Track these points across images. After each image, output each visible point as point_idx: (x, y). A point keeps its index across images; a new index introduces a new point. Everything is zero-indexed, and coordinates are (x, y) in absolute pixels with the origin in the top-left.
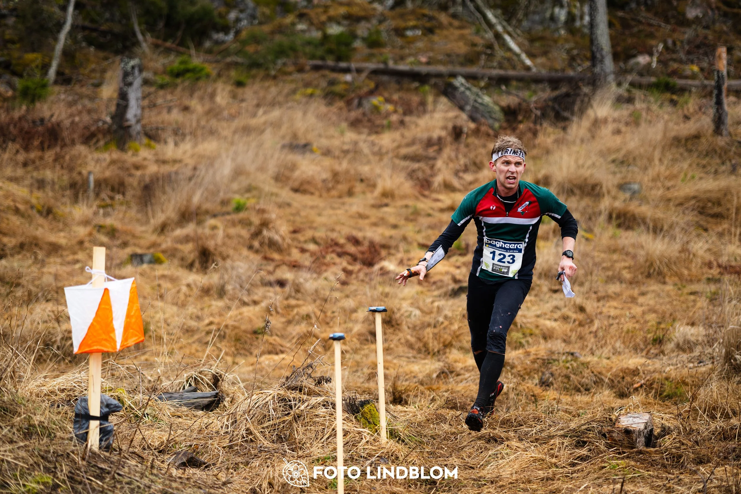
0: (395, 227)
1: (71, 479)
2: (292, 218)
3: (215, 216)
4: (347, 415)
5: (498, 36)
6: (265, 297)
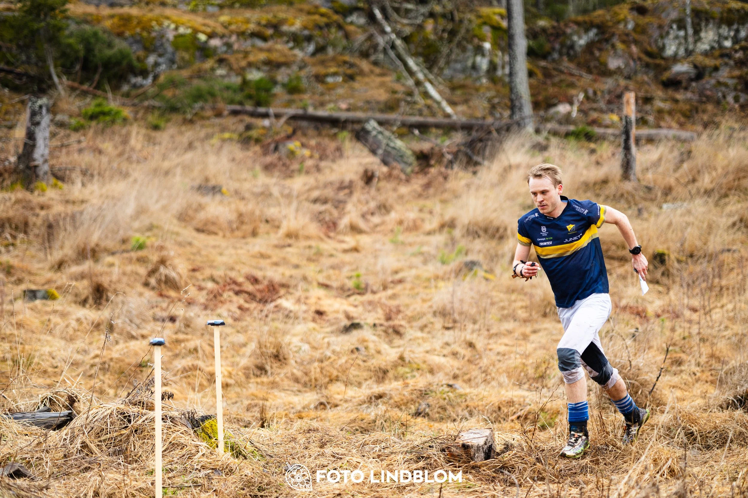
0: (297, 267)
2: (192, 257)
3: (113, 254)
4: (186, 429)
5: (418, 83)
6: (153, 331)
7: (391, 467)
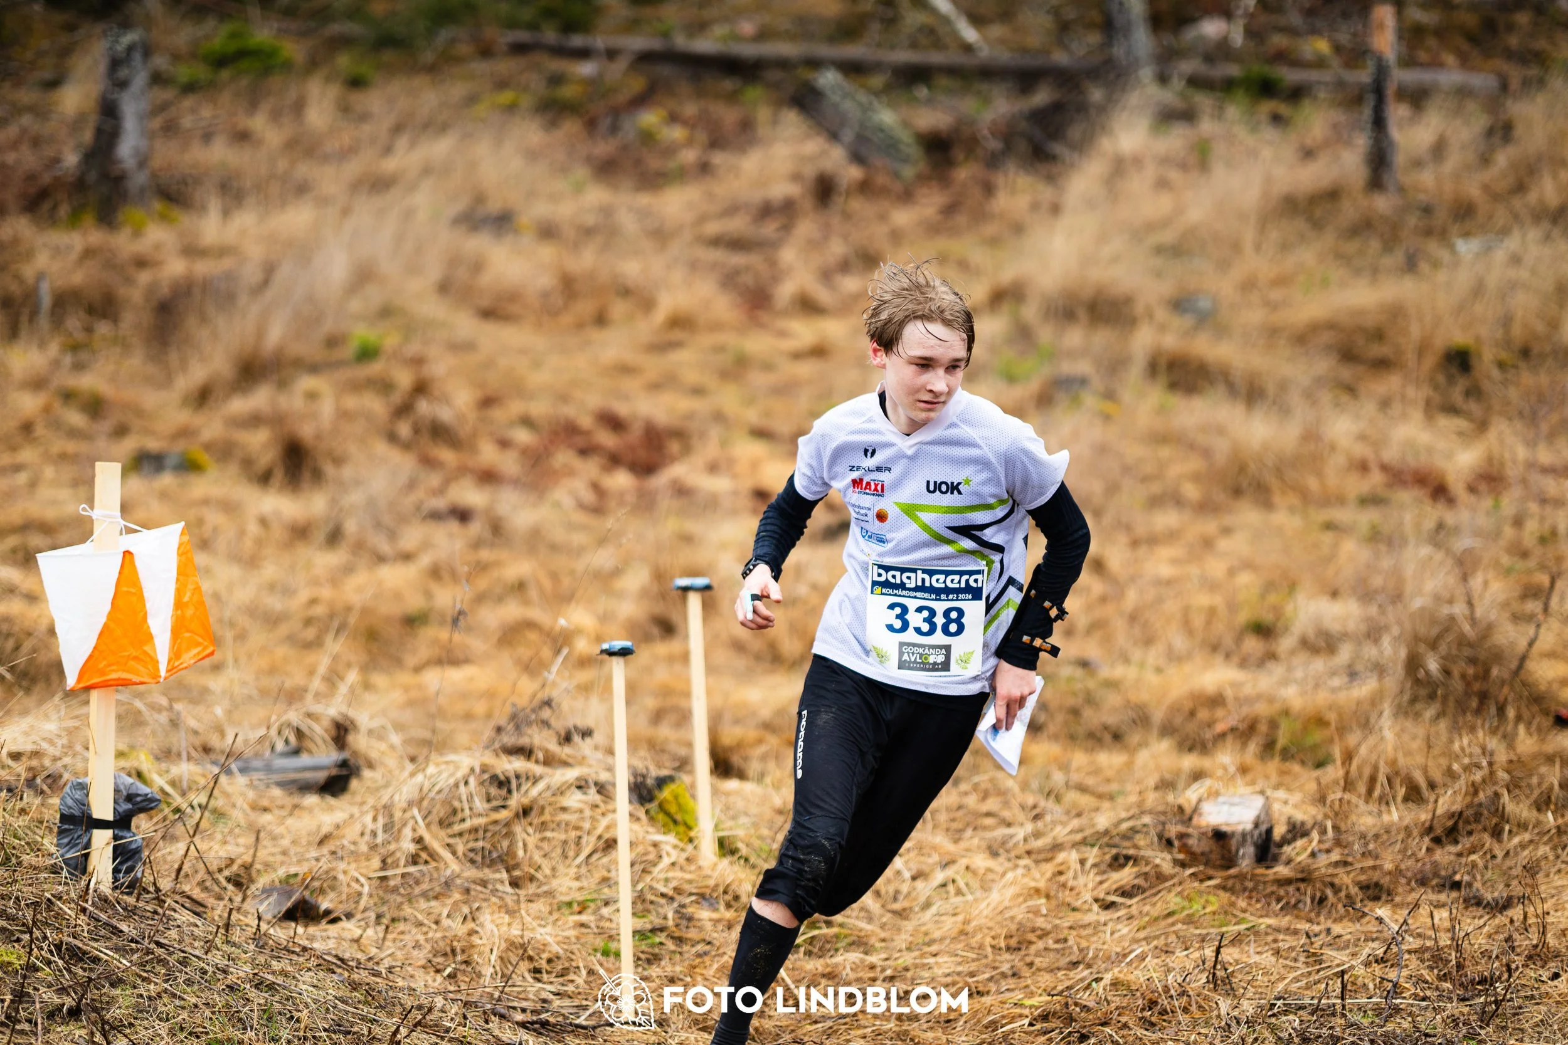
0: (698, 391)
3: (314, 368)
6: (426, 545)
7: (1062, 879)
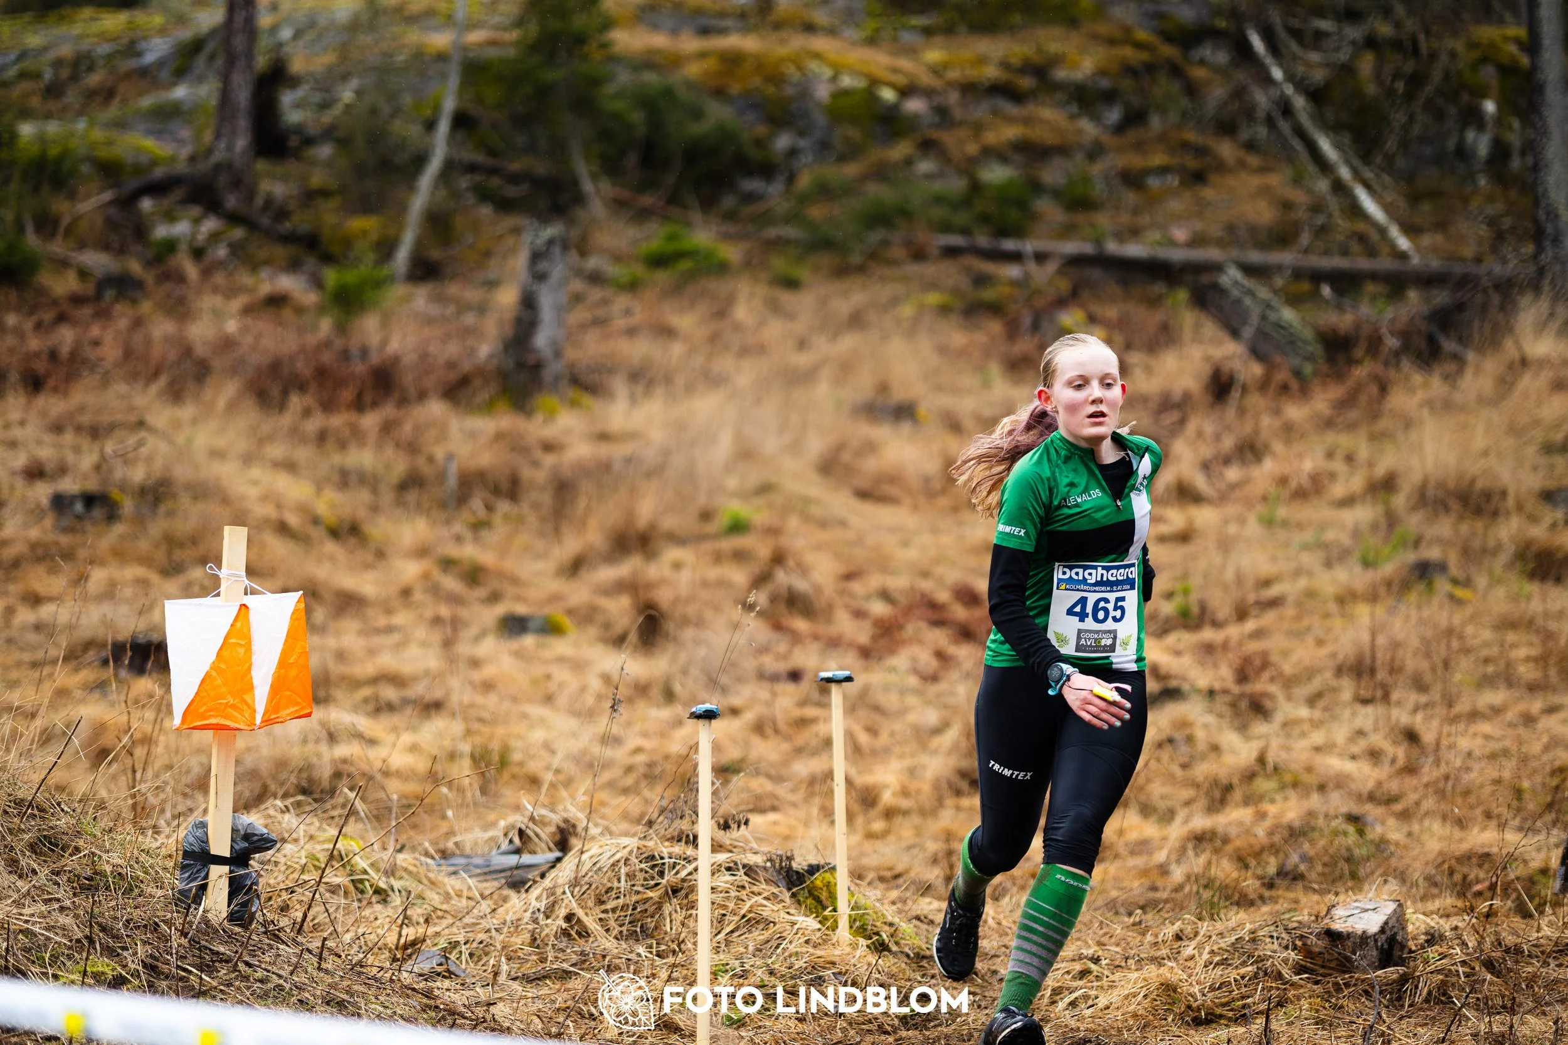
1: (151, 968)
2: (846, 550)
3: (683, 542)
4: (776, 890)
6: (755, 700)
